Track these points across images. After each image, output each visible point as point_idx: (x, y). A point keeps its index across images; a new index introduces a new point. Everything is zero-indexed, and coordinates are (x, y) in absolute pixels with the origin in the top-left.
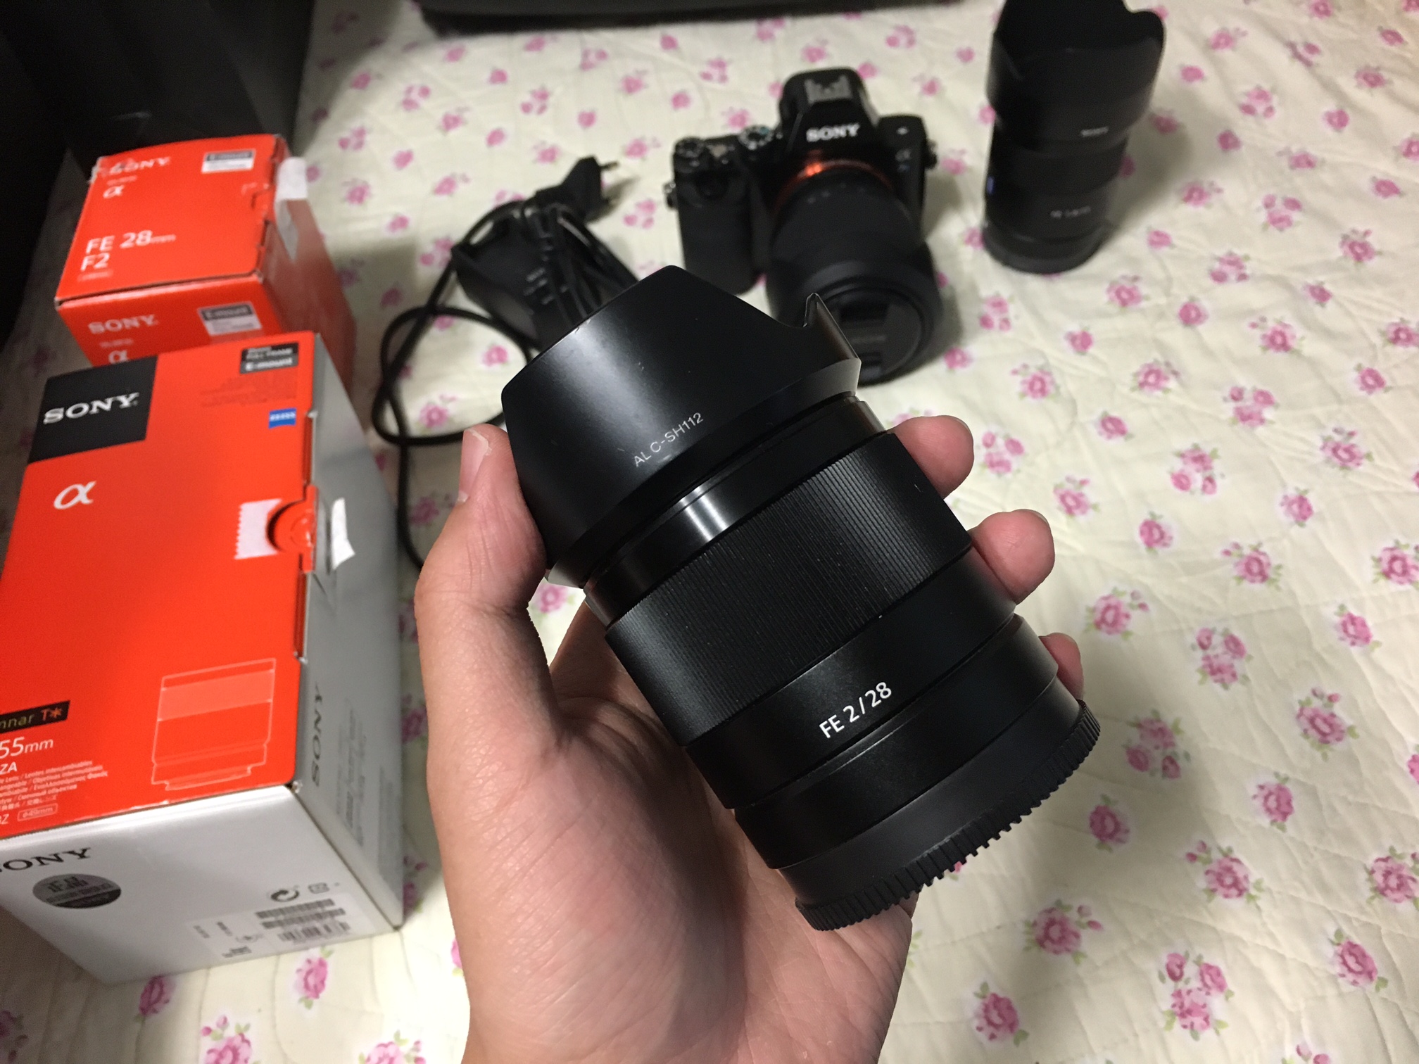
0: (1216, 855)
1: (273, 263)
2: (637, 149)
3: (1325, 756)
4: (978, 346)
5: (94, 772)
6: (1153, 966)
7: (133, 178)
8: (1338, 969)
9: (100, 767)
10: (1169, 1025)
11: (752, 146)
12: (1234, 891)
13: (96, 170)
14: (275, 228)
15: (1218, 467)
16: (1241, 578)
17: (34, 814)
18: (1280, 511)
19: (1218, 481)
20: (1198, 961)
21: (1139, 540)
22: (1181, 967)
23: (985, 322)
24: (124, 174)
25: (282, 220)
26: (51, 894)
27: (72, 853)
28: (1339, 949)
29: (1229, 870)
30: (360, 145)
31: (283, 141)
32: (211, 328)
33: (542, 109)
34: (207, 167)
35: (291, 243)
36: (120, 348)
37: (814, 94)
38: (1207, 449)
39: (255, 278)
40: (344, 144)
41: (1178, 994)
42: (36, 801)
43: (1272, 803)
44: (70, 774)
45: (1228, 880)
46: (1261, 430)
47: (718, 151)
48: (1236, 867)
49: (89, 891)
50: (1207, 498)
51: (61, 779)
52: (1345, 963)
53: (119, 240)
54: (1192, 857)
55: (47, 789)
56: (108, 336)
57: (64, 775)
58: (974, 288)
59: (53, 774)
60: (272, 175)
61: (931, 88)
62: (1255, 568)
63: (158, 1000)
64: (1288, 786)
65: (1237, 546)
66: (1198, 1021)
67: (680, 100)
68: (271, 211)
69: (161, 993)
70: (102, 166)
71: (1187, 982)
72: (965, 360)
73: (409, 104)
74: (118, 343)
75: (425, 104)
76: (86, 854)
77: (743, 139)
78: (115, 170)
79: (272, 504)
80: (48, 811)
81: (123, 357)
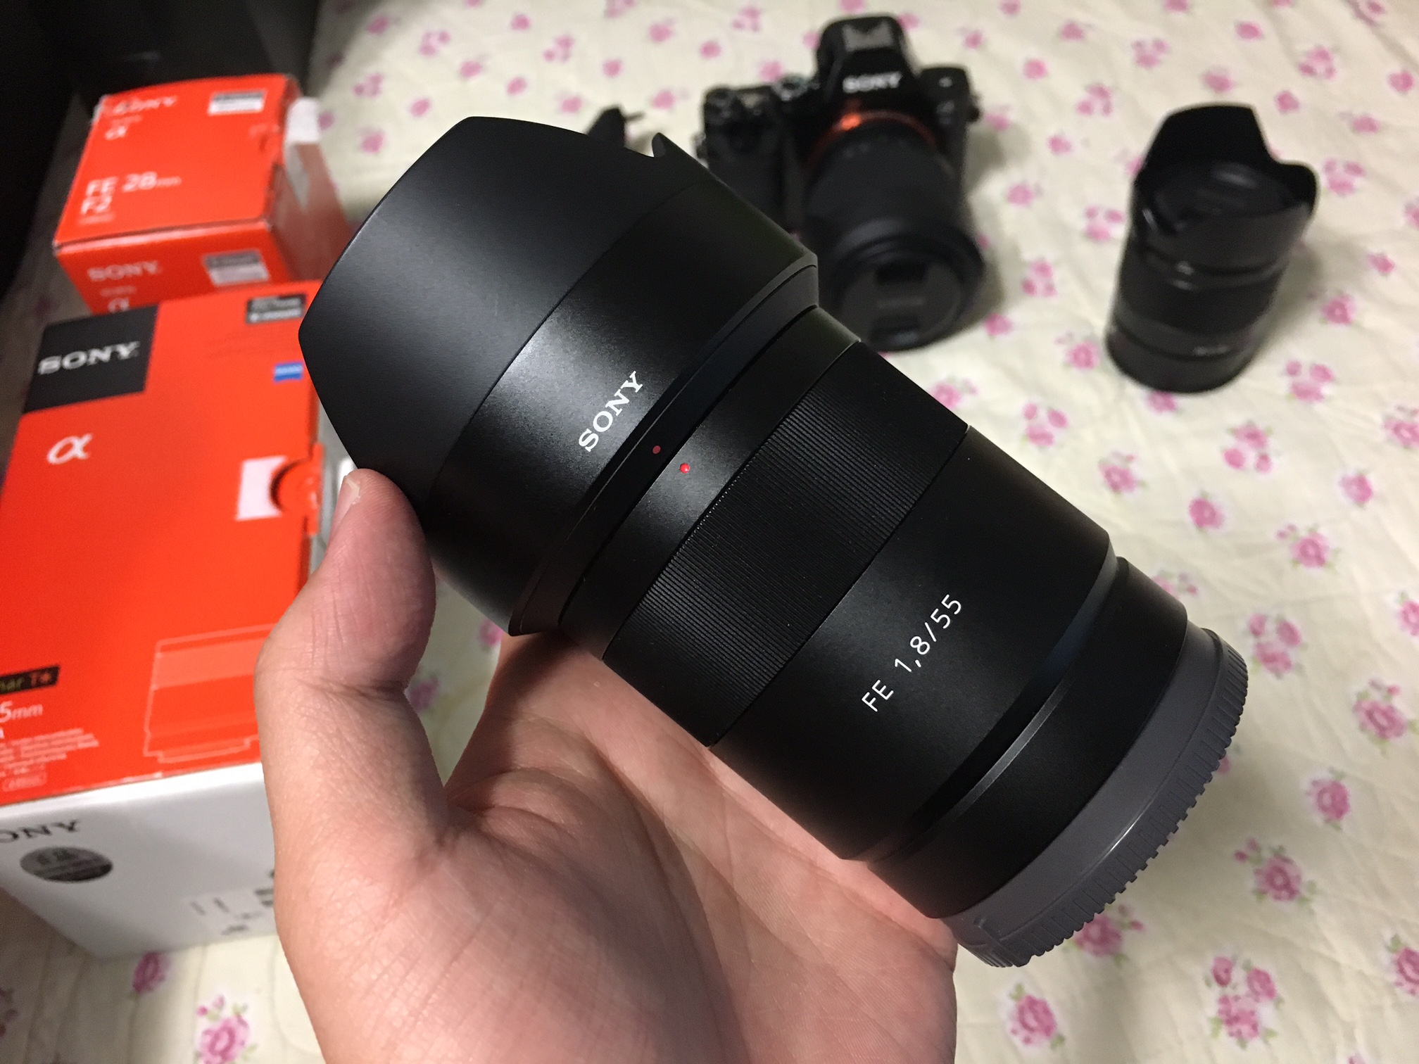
0: (1266, 854)
1: (282, 209)
2: (664, 100)
3: (1384, 752)
4: (1019, 312)
5: (83, 740)
6: (1200, 970)
7: (137, 119)
8: (1394, 977)
9: (90, 736)
10: (1215, 1034)
11: (786, 95)
12: (1284, 893)
13: (100, 110)
14: (284, 173)
15: (1273, 444)
16: (1296, 562)
17: (21, 783)
18: (1339, 492)
19: (1274, 460)
20: (1247, 966)
21: (1188, 519)
22: (1227, 971)
23: (1028, 288)
24: (128, 114)
25: (292, 165)
26: (39, 867)
27: (61, 825)
28: (1395, 956)
29: (1281, 871)
30: (375, 91)
31: (295, 82)
32: (217, 276)
33: (566, 57)
34: (215, 108)
35: (302, 191)
36: (123, 296)
37: (854, 41)
38: (1261, 425)
39: (263, 225)
40: (359, 90)
41: (1224, 1000)
42: (23, 771)
43: (1327, 799)
44: (60, 742)
45: (1279, 881)
46: (1318, 407)
47: (750, 101)
48: (1287, 868)
49: (80, 864)
50: (1261, 477)
51: (51, 747)
52: (1402, 971)
53: (122, 182)
54: (1241, 856)
55: (36, 758)
56: (109, 283)
57: (54, 743)
58: (1016, 251)
59: (42, 742)
60: (281, 116)
61: (974, 41)
62: (1311, 551)
63: (153, 977)
64: (1344, 782)
65: (1292, 528)
66: (1245, 1029)
67: (710, 50)
68: (280, 155)
69: (156, 970)
70: (107, 104)
71: (1234, 988)
72: (1006, 327)
73: (427, 50)
74: (120, 290)
75: (445, 50)
76: (76, 826)
77: (778, 88)
78: (120, 109)
79: (275, 462)
80: (36, 781)
81: (125, 305)
